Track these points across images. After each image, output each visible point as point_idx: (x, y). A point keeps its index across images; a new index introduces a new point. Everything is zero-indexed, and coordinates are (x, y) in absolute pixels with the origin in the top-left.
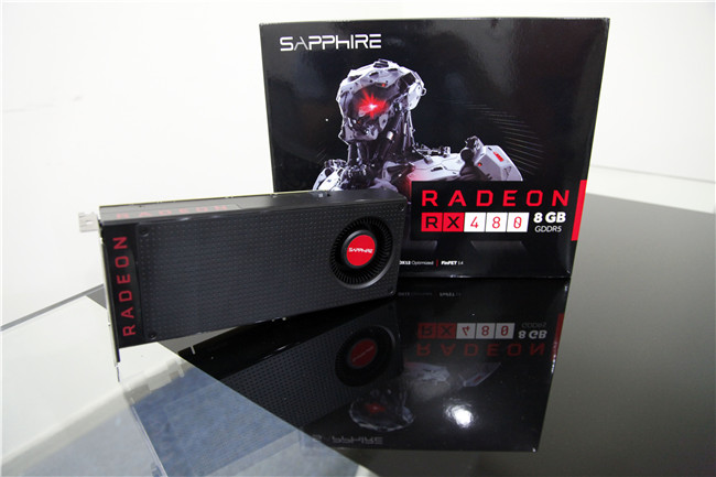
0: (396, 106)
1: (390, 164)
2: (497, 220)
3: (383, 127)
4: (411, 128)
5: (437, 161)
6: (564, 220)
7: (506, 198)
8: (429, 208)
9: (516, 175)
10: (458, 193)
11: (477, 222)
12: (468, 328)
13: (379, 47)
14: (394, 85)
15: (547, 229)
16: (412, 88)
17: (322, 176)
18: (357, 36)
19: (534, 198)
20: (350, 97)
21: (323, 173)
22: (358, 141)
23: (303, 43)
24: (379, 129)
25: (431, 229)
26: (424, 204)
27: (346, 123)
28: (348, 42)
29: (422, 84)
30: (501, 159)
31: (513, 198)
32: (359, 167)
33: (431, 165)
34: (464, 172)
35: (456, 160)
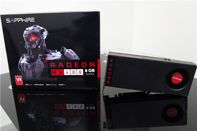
0: (40, 38)
1: (40, 55)
2: (74, 71)
3: (37, 44)
4: (45, 45)
5: (53, 54)
6: (94, 71)
7: (75, 65)
8: (53, 68)
9: (77, 58)
11: (68, 72)
12: (70, 106)
13: (34, 21)
14: (39, 32)
15: (89, 74)
16: (44, 33)
18: (27, 18)
19: (84, 65)
20: (27, 36)
21: (21, 58)
22: (31, 48)
23: (13, 20)
24: (36, 45)
25: (54, 74)
26: (51, 67)
27: (27, 43)
28: (25, 20)
29: (47, 32)
30: (72, 53)
31: (77, 65)
32: (31, 56)
33: (52, 55)
34: (62, 57)
35: (59, 54)
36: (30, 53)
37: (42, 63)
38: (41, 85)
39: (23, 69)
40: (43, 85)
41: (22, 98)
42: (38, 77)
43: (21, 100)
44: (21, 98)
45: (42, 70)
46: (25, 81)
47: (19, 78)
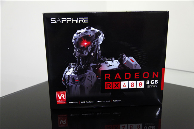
0: (94, 43)
1: (92, 64)
2: (133, 84)
3: (89, 51)
4: (100, 51)
5: (110, 63)
6: (157, 83)
7: (135, 76)
8: (108, 80)
10: (118, 74)
11: (125, 85)
12: (124, 126)
13: (88, 22)
14: (93, 36)
15: (151, 86)
16: (100, 37)
17: (67, 69)
18: (79, 18)
19: (146, 75)
20: (77, 40)
21: (67, 68)
22: (81, 56)
23: (60, 20)
24: (88, 52)
25: (109, 88)
26: (105, 79)
27: (76, 50)
28: (76, 20)
29: (104, 35)
30: (133, 61)
31: (138, 75)
32: (81, 66)
33: (107, 64)
34: (120, 66)
35: (117, 62)
36: (79, 62)
37: (94, 74)
38: (90, 102)
39: (68, 82)
40: (93, 102)
41: (63, 120)
42: (87, 93)
43: (62, 122)
44: (62, 120)
45: (93, 83)
47: (61, 95)
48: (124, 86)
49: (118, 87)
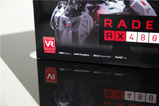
1: (88, 5)
2: (143, 36)
5: (111, 4)
7: (148, 25)
8: (108, 28)
9: (153, 13)
12: (130, 94)
17: (56, 9)
21: (57, 7)
25: (109, 39)
26: (105, 26)
30: (144, 4)
31: (151, 25)
32: (74, 6)
33: (108, 6)
34: (125, 10)
35: (121, 4)
37: (90, 18)
38: (85, 55)
39: (58, 26)
40: (88, 55)
41: (52, 75)
42: (81, 42)
43: (50, 77)
44: (49, 75)
45: (89, 31)
46: (59, 47)
47: (50, 42)
48: (131, 38)
49: (122, 39)
